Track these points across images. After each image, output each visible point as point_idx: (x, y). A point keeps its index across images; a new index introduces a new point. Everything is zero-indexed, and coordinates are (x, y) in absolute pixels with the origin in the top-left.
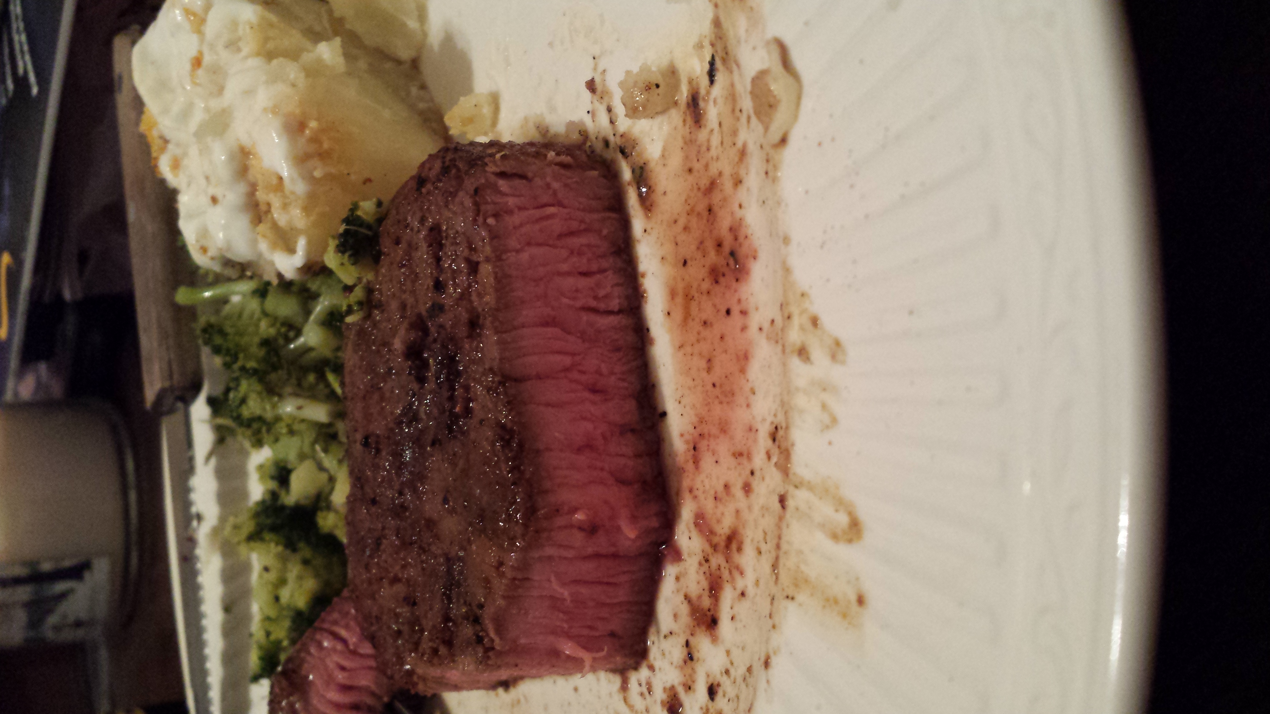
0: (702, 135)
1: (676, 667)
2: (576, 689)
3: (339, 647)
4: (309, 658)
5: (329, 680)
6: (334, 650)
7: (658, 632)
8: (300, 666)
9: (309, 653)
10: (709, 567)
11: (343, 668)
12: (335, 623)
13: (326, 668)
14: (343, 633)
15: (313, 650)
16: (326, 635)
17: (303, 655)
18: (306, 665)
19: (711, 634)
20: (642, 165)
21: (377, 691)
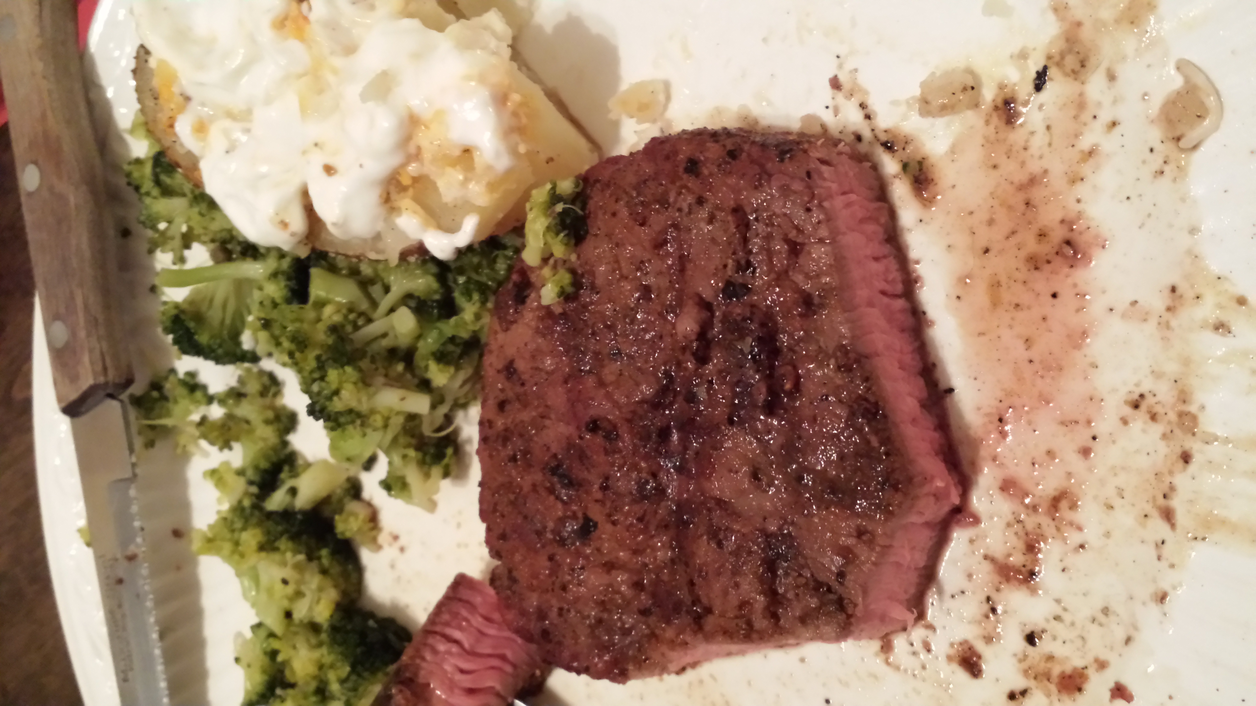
0: (1017, 137)
1: (970, 622)
2: (802, 660)
3: (455, 649)
4: (424, 665)
5: (451, 686)
6: (449, 653)
7: (940, 592)
8: (416, 674)
9: (423, 659)
10: (1024, 527)
11: (462, 671)
12: (447, 624)
13: (445, 672)
14: (457, 634)
15: (428, 656)
16: (438, 637)
17: (418, 661)
18: (422, 673)
19: (1028, 588)
20: (921, 160)
21: (502, 693)
